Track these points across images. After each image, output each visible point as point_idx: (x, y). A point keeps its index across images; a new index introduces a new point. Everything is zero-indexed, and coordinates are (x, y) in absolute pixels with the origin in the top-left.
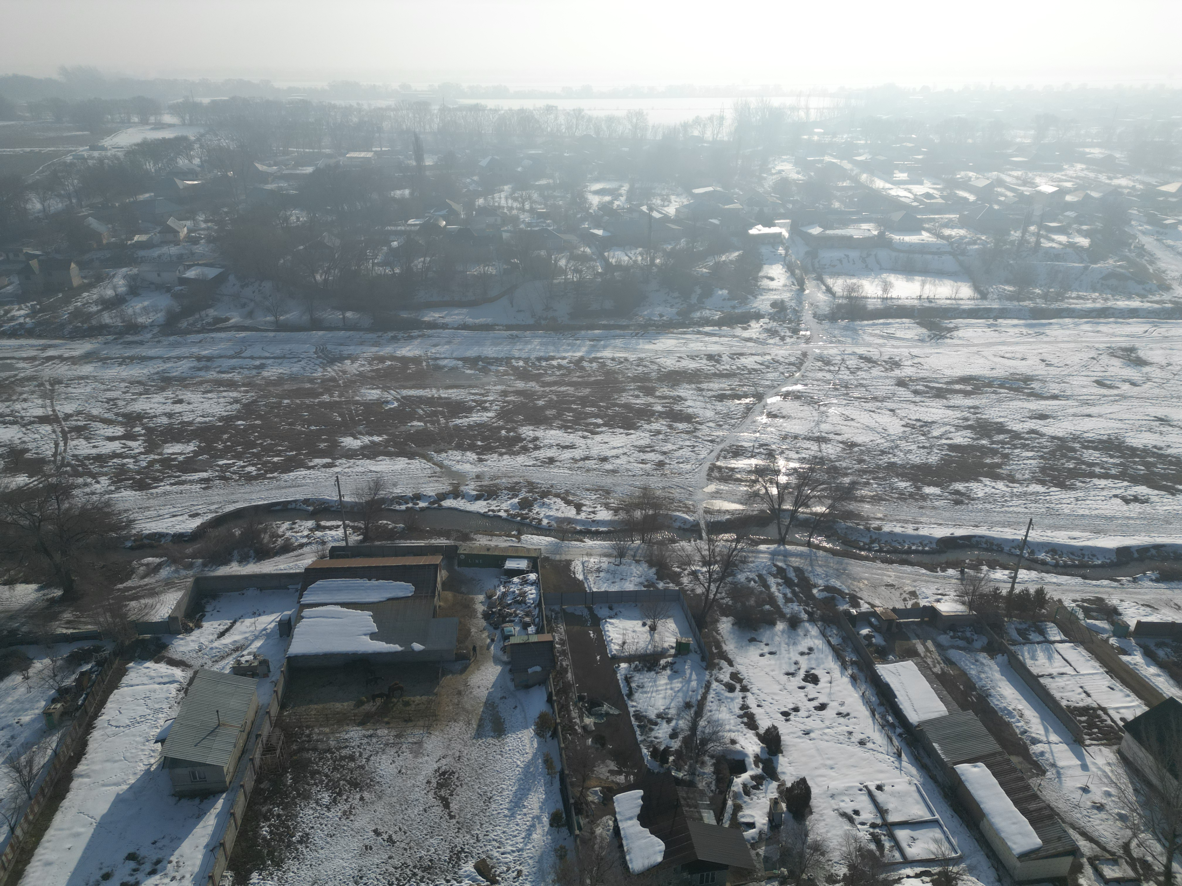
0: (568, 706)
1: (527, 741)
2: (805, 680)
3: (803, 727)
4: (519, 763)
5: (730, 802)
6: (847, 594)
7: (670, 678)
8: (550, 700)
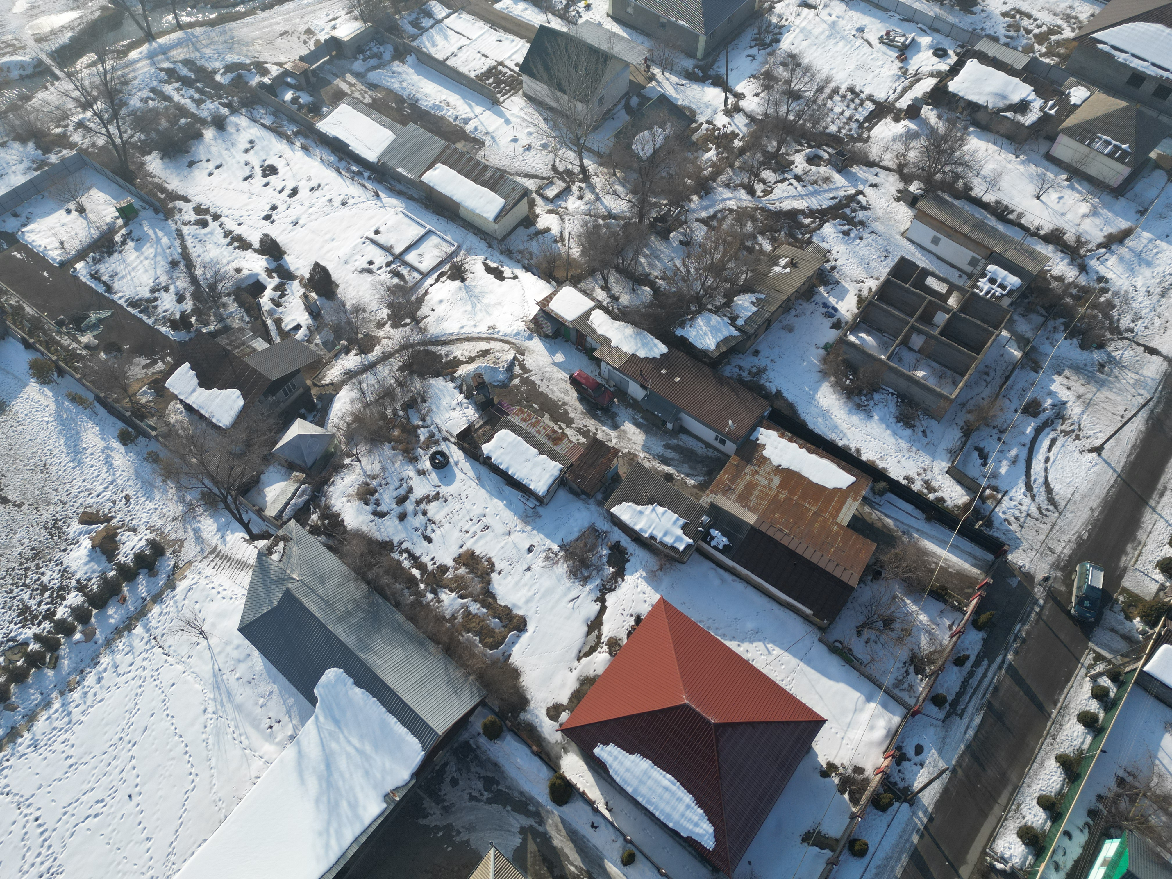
0: (53, 339)
1: (37, 396)
2: (265, 175)
3: (290, 220)
4: (46, 419)
5: (269, 322)
6: (250, 65)
7: (137, 249)
8: (28, 346)
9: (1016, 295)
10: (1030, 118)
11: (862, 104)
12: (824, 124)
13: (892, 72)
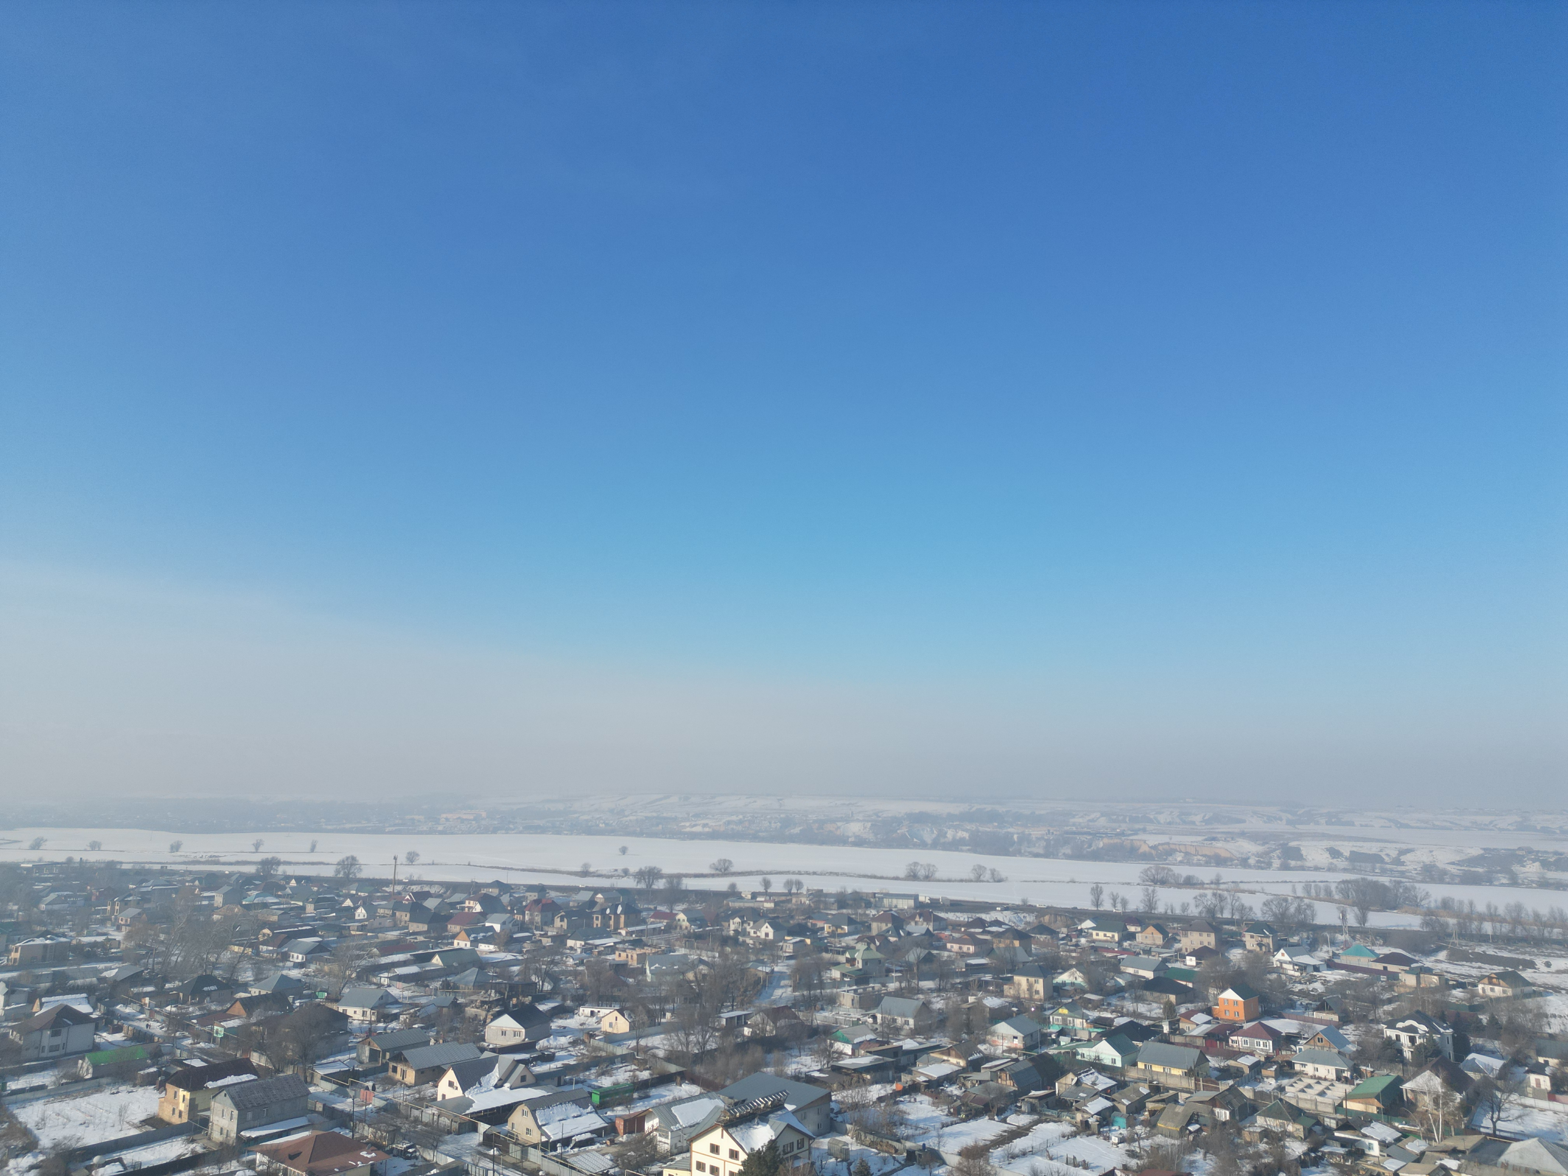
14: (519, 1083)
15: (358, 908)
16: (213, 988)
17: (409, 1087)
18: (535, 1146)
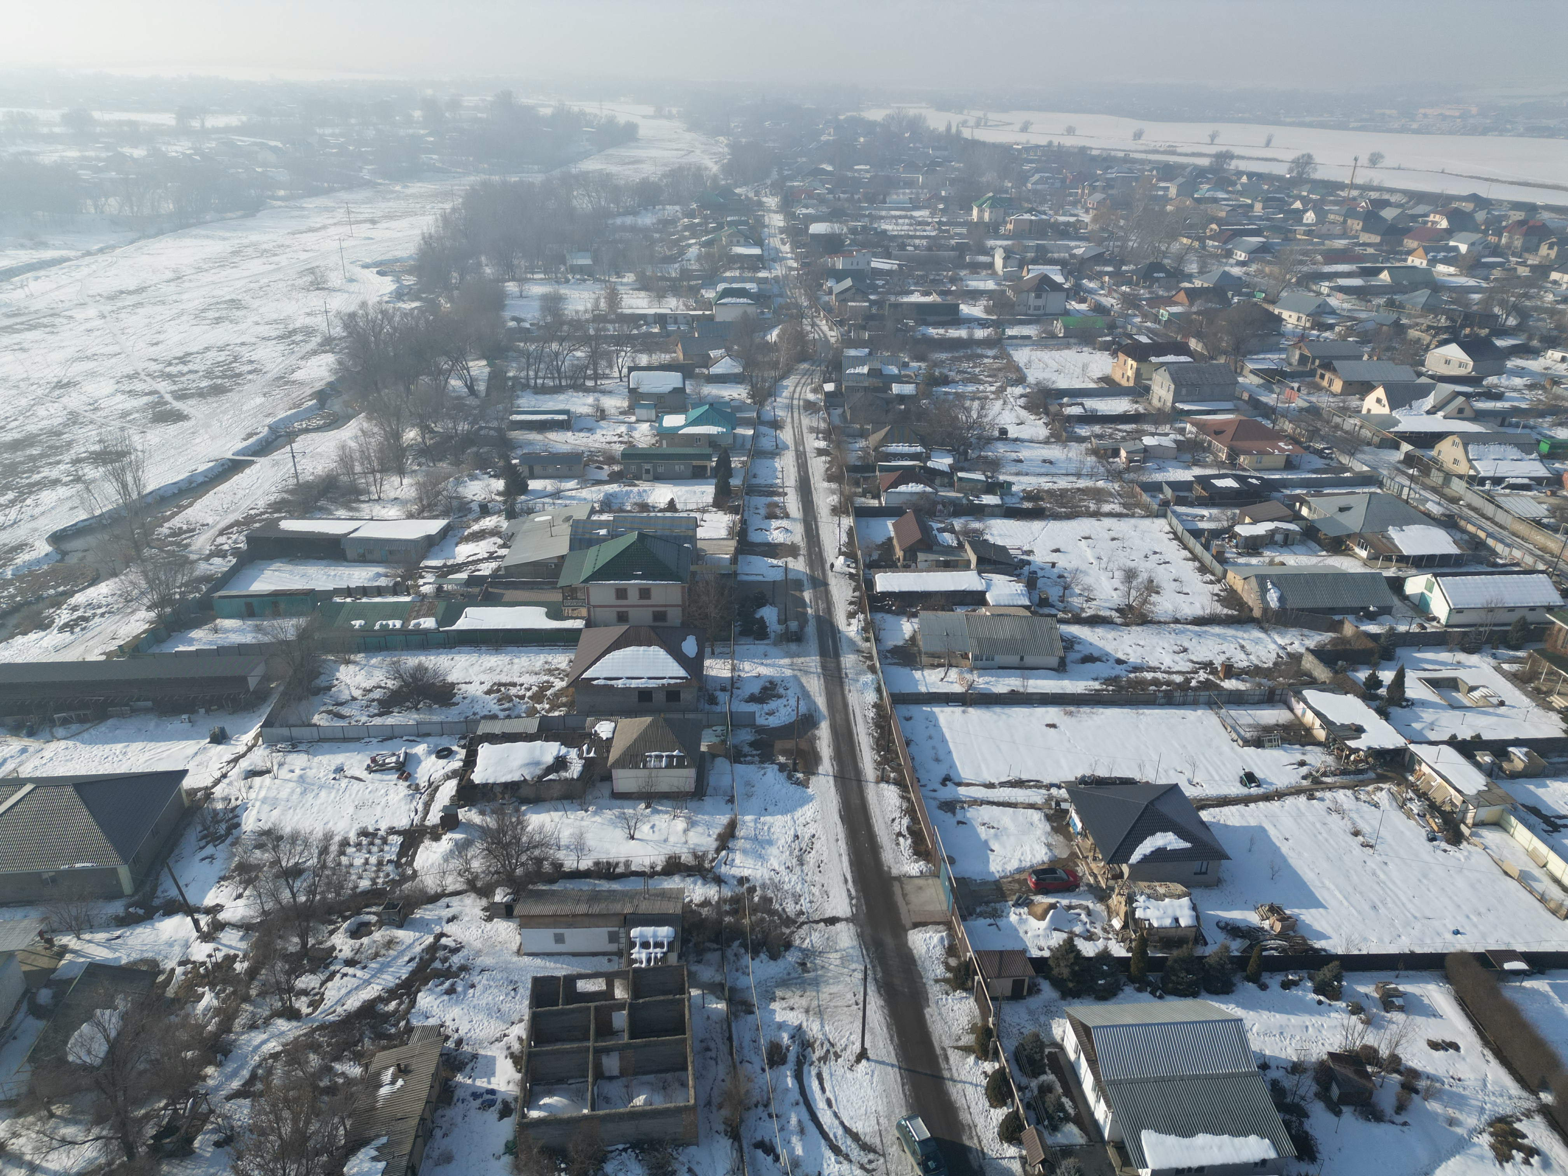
9: (677, 945)
10: (575, 769)
11: (385, 841)
12: (351, 885)
13: (402, 795)
14: (1455, 414)
15: (1307, 211)
16: (1162, 275)
17: (1335, 395)
18: (1460, 477)
